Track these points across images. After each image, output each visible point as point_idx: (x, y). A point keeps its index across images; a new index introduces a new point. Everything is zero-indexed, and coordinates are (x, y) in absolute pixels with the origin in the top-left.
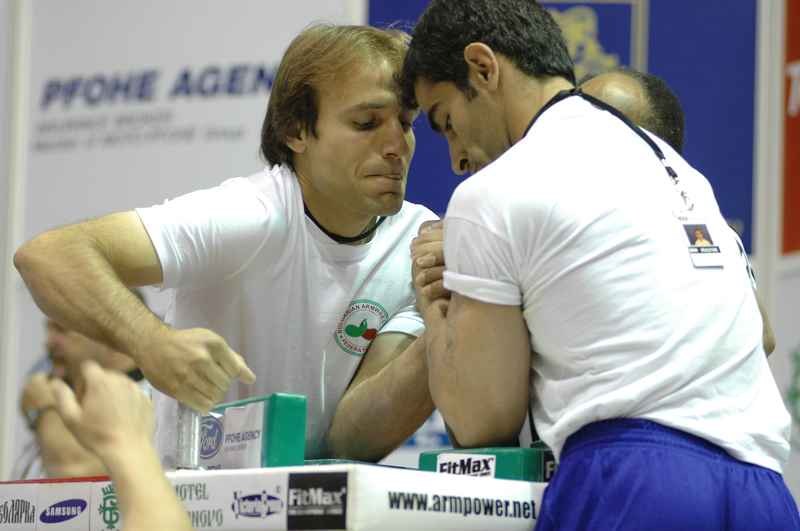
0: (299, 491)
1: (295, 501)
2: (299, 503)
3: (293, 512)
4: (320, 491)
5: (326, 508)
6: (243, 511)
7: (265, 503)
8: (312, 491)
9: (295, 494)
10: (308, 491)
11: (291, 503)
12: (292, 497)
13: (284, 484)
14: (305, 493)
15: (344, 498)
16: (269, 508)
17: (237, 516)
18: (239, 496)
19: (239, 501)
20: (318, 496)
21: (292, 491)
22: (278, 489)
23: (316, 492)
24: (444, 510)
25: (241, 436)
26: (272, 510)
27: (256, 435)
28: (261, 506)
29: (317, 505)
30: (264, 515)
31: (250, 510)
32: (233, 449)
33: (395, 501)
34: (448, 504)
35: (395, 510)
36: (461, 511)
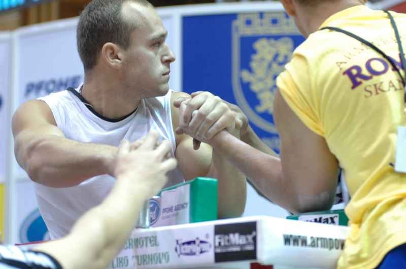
0: (222, 236)
1: (220, 243)
2: (223, 244)
3: (219, 251)
4: (237, 235)
5: (242, 246)
6: (183, 252)
7: (199, 245)
8: (231, 236)
9: (220, 238)
10: (228, 236)
11: (217, 244)
12: (217, 241)
13: (211, 232)
14: (226, 237)
15: (255, 239)
16: (201, 249)
17: (179, 256)
18: (180, 242)
19: (180, 246)
20: (236, 239)
21: (217, 237)
22: (207, 236)
23: (234, 236)
24: (318, 246)
25: (174, 208)
26: (203, 250)
27: (185, 205)
28: (195, 248)
29: (235, 245)
30: (198, 253)
31: (188, 251)
32: (168, 217)
33: (287, 240)
34: (319, 242)
35: (287, 247)
36: (327, 247)
